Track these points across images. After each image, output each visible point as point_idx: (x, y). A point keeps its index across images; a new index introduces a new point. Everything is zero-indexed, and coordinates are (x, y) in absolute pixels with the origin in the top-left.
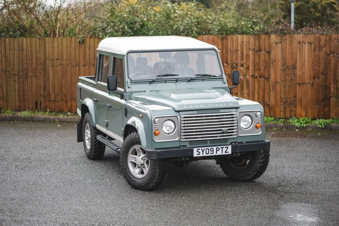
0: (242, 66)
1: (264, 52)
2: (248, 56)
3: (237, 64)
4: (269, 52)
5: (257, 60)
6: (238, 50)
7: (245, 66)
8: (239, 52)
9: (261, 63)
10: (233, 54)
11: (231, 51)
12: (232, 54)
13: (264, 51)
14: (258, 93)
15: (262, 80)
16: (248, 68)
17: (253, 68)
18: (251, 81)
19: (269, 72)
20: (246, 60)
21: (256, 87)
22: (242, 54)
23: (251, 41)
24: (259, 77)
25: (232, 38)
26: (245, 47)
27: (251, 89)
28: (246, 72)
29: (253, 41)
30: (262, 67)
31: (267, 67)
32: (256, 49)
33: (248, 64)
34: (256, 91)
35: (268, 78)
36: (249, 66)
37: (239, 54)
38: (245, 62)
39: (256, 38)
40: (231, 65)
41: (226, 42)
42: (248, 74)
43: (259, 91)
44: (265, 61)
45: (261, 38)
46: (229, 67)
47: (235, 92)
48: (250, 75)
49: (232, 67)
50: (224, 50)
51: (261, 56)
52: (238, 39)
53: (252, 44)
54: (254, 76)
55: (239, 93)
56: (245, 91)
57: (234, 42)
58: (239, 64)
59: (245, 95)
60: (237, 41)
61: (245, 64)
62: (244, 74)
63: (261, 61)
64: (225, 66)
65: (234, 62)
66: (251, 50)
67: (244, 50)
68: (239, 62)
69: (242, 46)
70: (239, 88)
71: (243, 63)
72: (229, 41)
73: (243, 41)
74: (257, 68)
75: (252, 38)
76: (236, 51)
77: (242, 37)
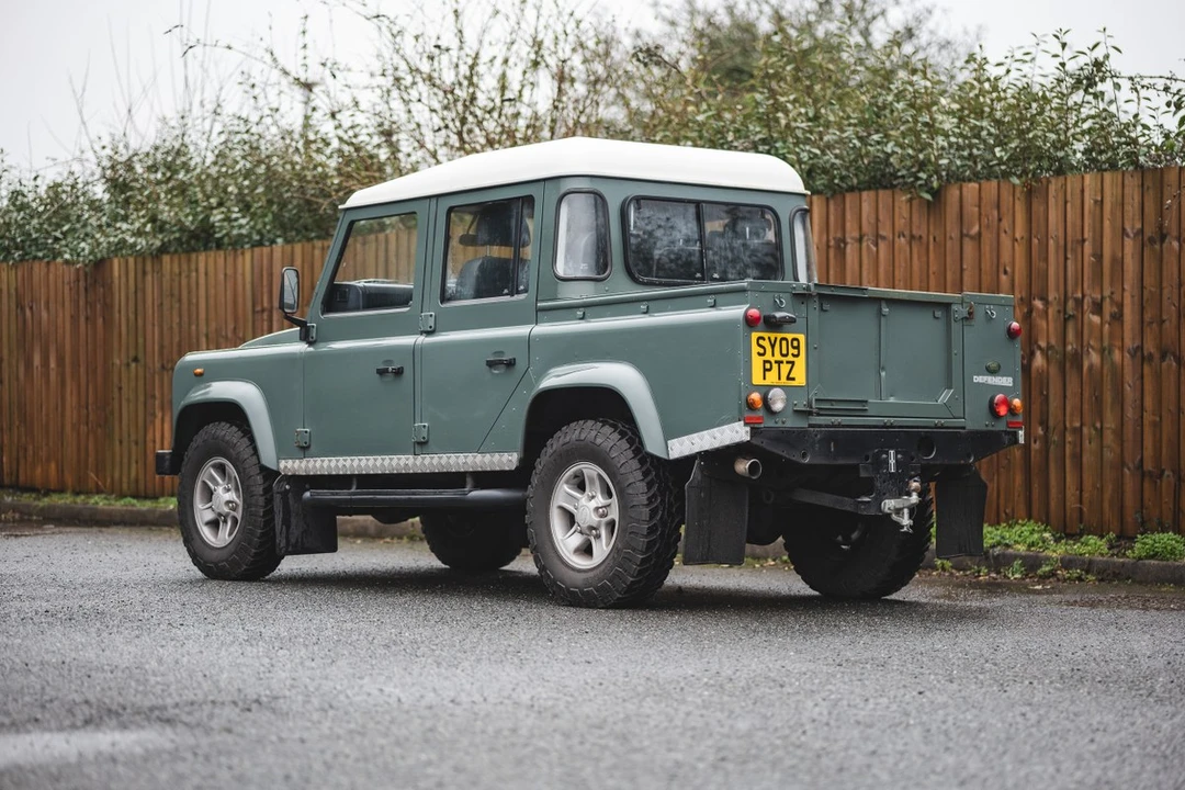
0: (1098, 308)
1: (1175, 244)
2: (1118, 263)
3: (1079, 303)
5: (1149, 281)
6: (1083, 241)
7: (1108, 308)
8: (1088, 247)
9: (1165, 292)
10: (1066, 258)
11: (1057, 247)
12: (1062, 258)
13: (1179, 238)
14: (1157, 426)
15: (1170, 366)
16: (1118, 317)
17: (1137, 317)
18: (1128, 378)
20: (1112, 283)
21: (1148, 402)
22: (1099, 256)
23: (1128, 199)
24: (1157, 356)
25: (1064, 188)
26: (1107, 223)
27: (1130, 413)
28: (1111, 334)
29: (1137, 198)
32: (1148, 233)
34: (1148, 417)
36: (1121, 306)
37: (1089, 259)
38: (1107, 293)
39: (1148, 183)
40: (1056, 308)
41: (1042, 209)
42: (1118, 343)
43: (1158, 419)
44: (1180, 285)
45: (1166, 179)
46: (1050, 317)
47: (1071, 422)
48: (1126, 350)
49: (1062, 314)
50: (1035, 241)
51: (1165, 261)
52: (1083, 191)
53: (1132, 209)
54: (1139, 354)
55: (1085, 430)
56: (1110, 423)
57: (1069, 205)
58: (1086, 301)
59: (1109, 437)
60: (1079, 202)
61: (1108, 299)
62: (1106, 344)
63: (1165, 284)
64: (1038, 309)
65: (1070, 294)
66: (1128, 236)
67: (1105, 240)
68: (1087, 291)
69: (1098, 218)
70: (1086, 407)
71: (1099, 297)
72: (1052, 201)
73: (1102, 201)
74: (1149, 315)
75: (1132, 183)
76: (1077, 241)
77: (1096, 184)
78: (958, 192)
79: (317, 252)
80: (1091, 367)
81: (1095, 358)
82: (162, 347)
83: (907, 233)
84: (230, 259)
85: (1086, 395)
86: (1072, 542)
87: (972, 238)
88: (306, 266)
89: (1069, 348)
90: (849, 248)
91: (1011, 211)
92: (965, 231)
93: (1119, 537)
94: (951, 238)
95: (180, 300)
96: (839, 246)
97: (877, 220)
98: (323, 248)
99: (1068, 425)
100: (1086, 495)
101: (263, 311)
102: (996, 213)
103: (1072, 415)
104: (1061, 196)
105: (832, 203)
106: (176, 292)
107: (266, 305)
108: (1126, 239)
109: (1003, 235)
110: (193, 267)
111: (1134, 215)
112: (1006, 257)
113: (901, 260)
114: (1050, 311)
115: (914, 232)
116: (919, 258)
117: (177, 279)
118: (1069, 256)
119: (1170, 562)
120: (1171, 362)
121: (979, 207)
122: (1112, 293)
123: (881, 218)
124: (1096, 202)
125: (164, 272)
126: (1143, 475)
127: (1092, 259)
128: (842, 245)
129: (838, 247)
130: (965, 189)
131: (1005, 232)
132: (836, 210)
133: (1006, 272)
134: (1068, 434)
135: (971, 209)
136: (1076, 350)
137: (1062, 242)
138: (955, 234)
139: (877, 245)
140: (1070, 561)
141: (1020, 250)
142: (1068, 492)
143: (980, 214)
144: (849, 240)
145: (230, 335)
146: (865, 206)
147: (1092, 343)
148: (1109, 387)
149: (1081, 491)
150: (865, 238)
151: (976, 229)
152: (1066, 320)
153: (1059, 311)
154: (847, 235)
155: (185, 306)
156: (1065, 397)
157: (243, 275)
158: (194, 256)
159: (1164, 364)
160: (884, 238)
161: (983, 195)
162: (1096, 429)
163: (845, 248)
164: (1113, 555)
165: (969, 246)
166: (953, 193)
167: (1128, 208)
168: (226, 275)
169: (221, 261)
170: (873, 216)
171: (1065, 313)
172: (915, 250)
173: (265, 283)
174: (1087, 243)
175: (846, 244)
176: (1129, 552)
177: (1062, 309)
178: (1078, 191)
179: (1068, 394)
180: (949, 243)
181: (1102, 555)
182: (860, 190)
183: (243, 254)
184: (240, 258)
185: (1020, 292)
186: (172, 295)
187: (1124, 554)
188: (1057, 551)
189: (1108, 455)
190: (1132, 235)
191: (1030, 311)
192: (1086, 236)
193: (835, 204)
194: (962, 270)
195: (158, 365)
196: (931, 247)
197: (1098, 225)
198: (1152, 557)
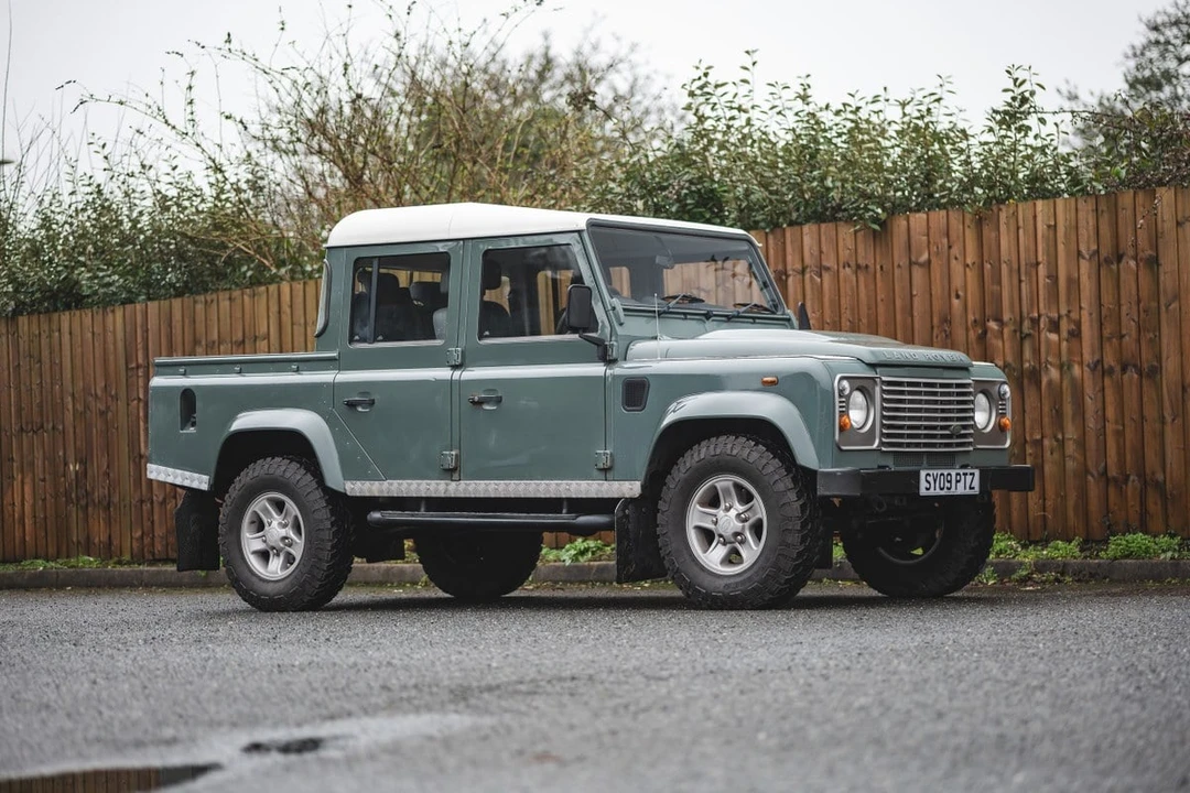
0: (1055, 326)
1: (1132, 264)
2: (1074, 283)
3: (1035, 322)
4: (1154, 263)
5: (1107, 299)
6: (1038, 264)
7: (1065, 326)
8: (1042, 270)
9: (1124, 309)
10: (1020, 281)
11: (1011, 271)
12: (1016, 281)
13: (1135, 258)
14: (1120, 434)
15: (1131, 378)
16: (1075, 334)
17: (1096, 334)
18: (1089, 390)
19: (1155, 343)
20: (1068, 301)
21: (1110, 412)
22: (1053, 277)
23: (1082, 223)
24: (1118, 369)
25: (1015, 214)
26: (1061, 247)
27: (1091, 424)
28: (1070, 351)
29: (1092, 222)
30: (1129, 327)
31: (1149, 324)
32: (1104, 253)
33: (1074, 315)
34: (1110, 427)
35: (1153, 373)
36: (1078, 324)
37: (1043, 280)
38: (1063, 311)
39: (1103, 206)
40: (1013, 328)
41: (993, 235)
42: (1077, 359)
43: (1121, 428)
44: (1139, 302)
45: (1120, 204)
46: (1006, 336)
47: (1031, 435)
48: (1086, 363)
49: (1018, 334)
50: (988, 266)
51: (1122, 279)
52: (1035, 217)
53: (1086, 232)
54: (1100, 367)
55: (1046, 442)
56: (1071, 432)
57: (1021, 231)
58: (1042, 320)
59: (1070, 448)
60: (1031, 227)
61: (1065, 318)
62: (1064, 358)
63: (1123, 302)
64: (993, 330)
65: (1025, 314)
66: (1084, 258)
67: (1059, 262)
68: (1042, 311)
69: (1052, 243)
70: (1046, 420)
71: (1056, 315)
72: (1003, 228)
73: (1055, 225)
74: (1108, 331)
75: (1086, 208)
76: (1031, 265)
77: (1049, 209)
78: (905, 223)
79: (200, 307)
80: (1050, 383)
81: (1054, 373)
82: (19, 410)
83: (853, 264)
84: (99, 318)
85: (1046, 409)
86: (1039, 548)
87: (921, 265)
88: (187, 321)
89: (1027, 365)
90: (790, 280)
91: (961, 239)
92: (913, 259)
93: (1086, 541)
94: (899, 266)
95: (40, 361)
96: (781, 278)
97: (821, 252)
98: (206, 302)
99: (1028, 438)
100: (1048, 503)
101: (138, 367)
102: (945, 241)
103: (1032, 428)
104: (1012, 221)
105: (771, 237)
106: (36, 354)
107: (140, 361)
108: (1081, 261)
109: (953, 262)
110: (55, 327)
111: (1089, 237)
112: (957, 282)
113: (846, 289)
114: (1006, 331)
115: (860, 262)
116: (866, 286)
117: (36, 340)
118: (1023, 278)
119: (1146, 560)
120: (1131, 375)
121: (928, 235)
122: (1069, 312)
123: (824, 249)
124: (1049, 226)
125: (21, 334)
126: (1108, 480)
127: (1047, 280)
128: (784, 277)
129: (779, 279)
130: (911, 219)
131: (956, 258)
132: (776, 244)
133: (958, 297)
134: (1028, 447)
135: (919, 239)
136: (1034, 367)
137: (1015, 266)
138: (904, 262)
139: (821, 276)
140: (1044, 565)
141: (971, 275)
142: (1030, 501)
143: (929, 242)
144: (791, 272)
145: (99, 392)
146: (807, 239)
147: (1050, 359)
148: (1069, 400)
149: (1045, 500)
150: (808, 270)
151: (925, 257)
152: (1022, 339)
153: (1015, 331)
154: (789, 267)
155: (46, 366)
156: (1024, 411)
157: (114, 332)
158: (55, 316)
159: (1126, 377)
160: (828, 269)
161: (931, 225)
162: (1057, 440)
163: (786, 280)
164: (1085, 557)
165: (918, 273)
166: (900, 224)
167: (1082, 231)
168: (93, 333)
169: (88, 320)
170: (816, 248)
171: (1021, 333)
172: (862, 279)
173: (139, 340)
174: (1041, 266)
175: (787, 276)
176: (1102, 554)
177: (1018, 328)
178: (1031, 218)
179: (1027, 408)
180: (897, 271)
181: (1075, 558)
182: (801, 224)
183: (113, 311)
184: (110, 315)
185: (974, 314)
186: (31, 356)
187: (1097, 555)
188: (1029, 557)
189: (1070, 465)
190: (1087, 257)
191: (985, 332)
192: (1040, 259)
193: (775, 238)
194: (912, 296)
195: (15, 428)
196: (878, 275)
197: (1052, 249)
198: (1127, 557)
